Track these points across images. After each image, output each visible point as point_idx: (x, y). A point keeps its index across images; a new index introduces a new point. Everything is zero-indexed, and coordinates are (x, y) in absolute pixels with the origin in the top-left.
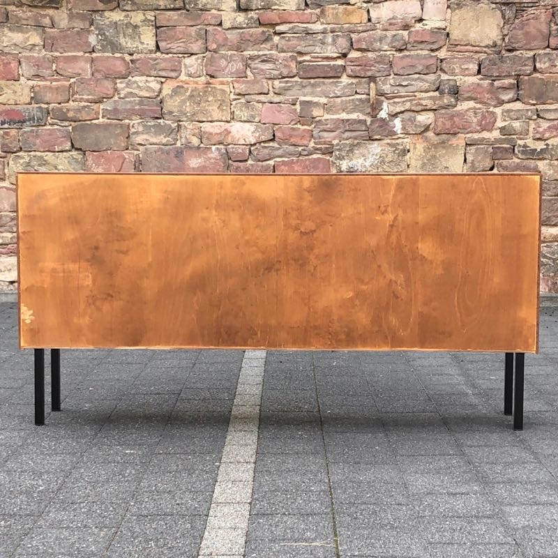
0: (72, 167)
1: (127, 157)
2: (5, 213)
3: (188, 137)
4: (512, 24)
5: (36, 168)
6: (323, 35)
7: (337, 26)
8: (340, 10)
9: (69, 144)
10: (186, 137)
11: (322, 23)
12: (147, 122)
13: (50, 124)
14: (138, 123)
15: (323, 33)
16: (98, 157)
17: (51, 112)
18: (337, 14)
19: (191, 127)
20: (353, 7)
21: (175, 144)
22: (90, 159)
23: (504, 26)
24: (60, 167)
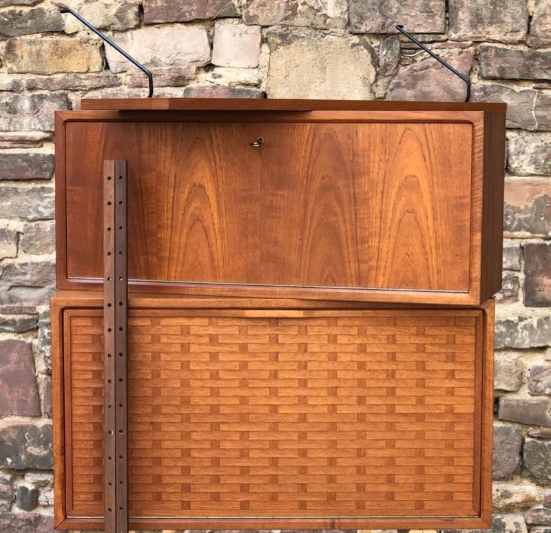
4: (393, 76)
6: (12, 95)
7: (40, 77)
8: (46, 46)
11: (11, 72)
15: (11, 91)
18: (38, 54)
20: (72, 39)
23: (376, 81)
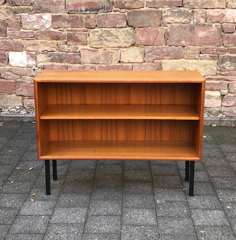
0: (127, 37)
1: (160, 31)
2: (87, 64)
3: (198, 18)
5: (105, 38)
9: (126, 23)
10: (197, 18)
12: (173, 10)
13: (114, 11)
14: (167, 10)
16: (143, 31)
17: (115, 4)
19: (200, 12)
21: (190, 23)
22: (138, 32)
24: (120, 37)
